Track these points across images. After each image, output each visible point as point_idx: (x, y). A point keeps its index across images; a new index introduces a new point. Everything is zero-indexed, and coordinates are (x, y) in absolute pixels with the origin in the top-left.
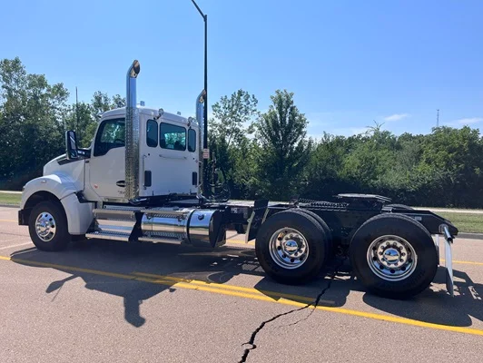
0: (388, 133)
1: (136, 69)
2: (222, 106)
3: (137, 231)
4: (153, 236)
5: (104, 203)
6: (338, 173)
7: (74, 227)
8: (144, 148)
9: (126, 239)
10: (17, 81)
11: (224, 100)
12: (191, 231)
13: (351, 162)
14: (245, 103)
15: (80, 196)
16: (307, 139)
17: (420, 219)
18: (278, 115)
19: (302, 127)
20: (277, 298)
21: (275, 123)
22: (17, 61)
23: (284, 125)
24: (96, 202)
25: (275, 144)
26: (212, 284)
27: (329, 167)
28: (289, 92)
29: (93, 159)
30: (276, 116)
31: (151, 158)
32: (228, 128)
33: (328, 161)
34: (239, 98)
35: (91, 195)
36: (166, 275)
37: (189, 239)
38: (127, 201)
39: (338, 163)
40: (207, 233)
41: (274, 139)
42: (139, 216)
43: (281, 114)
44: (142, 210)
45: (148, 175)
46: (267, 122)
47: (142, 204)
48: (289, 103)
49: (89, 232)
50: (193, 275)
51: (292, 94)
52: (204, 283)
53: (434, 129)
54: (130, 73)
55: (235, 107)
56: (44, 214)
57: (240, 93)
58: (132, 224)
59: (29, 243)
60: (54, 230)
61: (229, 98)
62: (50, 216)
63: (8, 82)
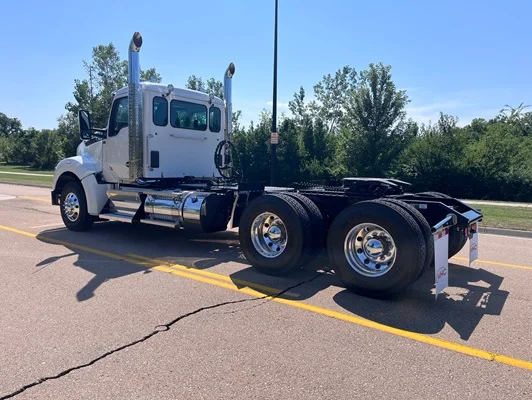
1: (138, 42)
2: (324, 85)
3: (141, 213)
4: (155, 219)
5: (121, 185)
6: (456, 164)
7: (92, 209)
8: (149, 127)
9: (130, 221)
10: (112, 68)
11: (327, 79)
12: (185, 215)
14: (351, 82)
15: (99, 178)
16: (406, 120)
17: (425, 206)
18: (371, 94)
19: (400, 106)
21: (367, 103)
22: (111, 47)
23: (379, 105)
24: (114, 184)
25: (367, 128)
26: (192, 270)
27: (445, 155)
28: (385, 65)
29: (109, 140)
30: (368, 95)
31: (158, 137)
32: (331, 111)
33: (443, 148)
34: (344, 76)
35: (108, 176)
36: (153, 258)
39: (459, 151)
40: (197, 217)
41: (364, 122)
42: (143, 197)
43: (374, 90)
44: (145, 191)
45: (155, 156)
46: (357, 101)
47: (152, 186)
48: (385, 79)
49: (102, 212)
50: (182, 260)
51: (389, 68)
52: (184, 268)
54: (131, 48)
55: (339, 87)
56: (72, 194)
57: (346, 71)
58: (137, 206)
60: (78, 210)
61: (333, 77)
62: (75, 197)
63: (103, 69)
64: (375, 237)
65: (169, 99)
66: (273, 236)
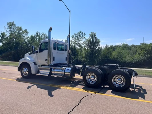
0: (127, 44)
1: (51, 29)
2: (74, 36)
3: (50, 73)
4: (55, 75)
5: (41, 65)
7: (33, 72)
8: (53, 51)
9: (48, 75)
11: (75, 34)
12: (65, 73)
13: (115, 54)
14: (82, 35)
15: (35, 63)
16: (100, 47)
17: (128, 71)
18: (92, 40)
19: (99, 43)
20: (88, 91)
21: (90, 42)
22: (13, 23)
23: (93, 42)
24: (39, 65)
25: (91, 48)
26: (71, 88)
27: (108, 55)
28: (95, 33)
29: (39, 53)
30: (91, 40)
31: (55, 53)
32: (76, 43)
33: (107, 53)
34: (80, 34)
35: (38, 63)
36: (58, 85)
37: (65, 75)
38: (48, 65)
40: (70, 74)
41: (90, 47)
42: (51, 69)
43: (92, 39)
44: (52, 67)
45: (54, 58)
47: (52, 66)
48: (95, 36)
49: (37, 73)
50: (66, 85)
51: (96, 33)
52: (69, 87)
53: (141, 44)
54: (49, 30)
55: (79, 36)
56: (25, 68)
57: (80, 32)
58: (49, 71)
59: (21, 76)
60: (27, 73)
61: (77, 34)
62: (27, 69)
63: (10, 29)
64: (118, 78)
65: (57, 43)
66: (92, 78)
